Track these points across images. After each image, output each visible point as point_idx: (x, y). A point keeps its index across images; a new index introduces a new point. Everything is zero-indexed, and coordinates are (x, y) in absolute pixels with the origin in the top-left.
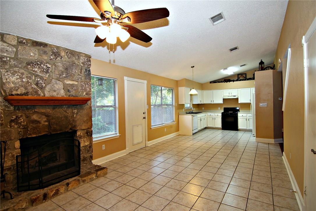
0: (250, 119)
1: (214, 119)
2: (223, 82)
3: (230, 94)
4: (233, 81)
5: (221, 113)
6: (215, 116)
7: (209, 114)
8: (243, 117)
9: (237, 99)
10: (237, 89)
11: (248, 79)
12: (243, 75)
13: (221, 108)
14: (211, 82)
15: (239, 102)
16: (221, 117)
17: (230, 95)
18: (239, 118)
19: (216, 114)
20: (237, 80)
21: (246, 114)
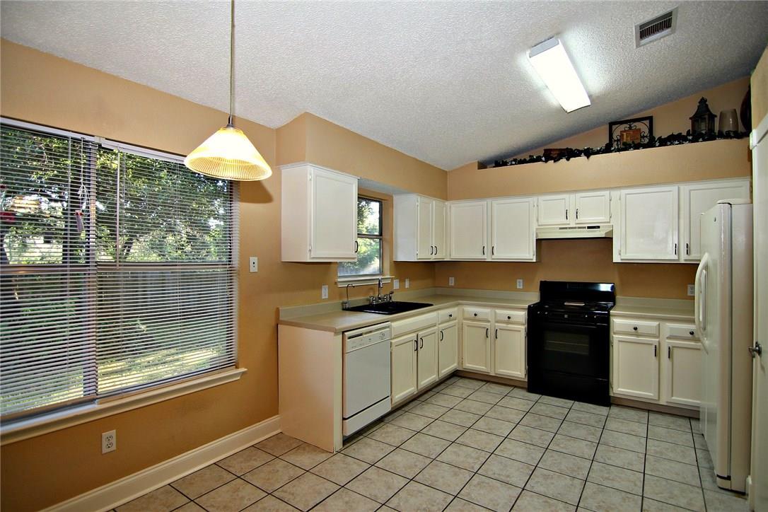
0: (676, 353)
1: (492, 333)
2: (538, 159)
3: (572, 214)
4: (588, 153)
5: (523, 309)
6: (497, 322)
7: (471, 309)
8: (638, 335)
9: (607, 241)
10: (606, 193)
11: (664, 142)
12: (638, 125)
13: (527, 282)
14: (483, 165)
15: (616, 259)
16: (523, 329)
17: (572, 222)
18: (615, 338)
19: (499, 311)
20: (607, 150)
21: (655, 323)
